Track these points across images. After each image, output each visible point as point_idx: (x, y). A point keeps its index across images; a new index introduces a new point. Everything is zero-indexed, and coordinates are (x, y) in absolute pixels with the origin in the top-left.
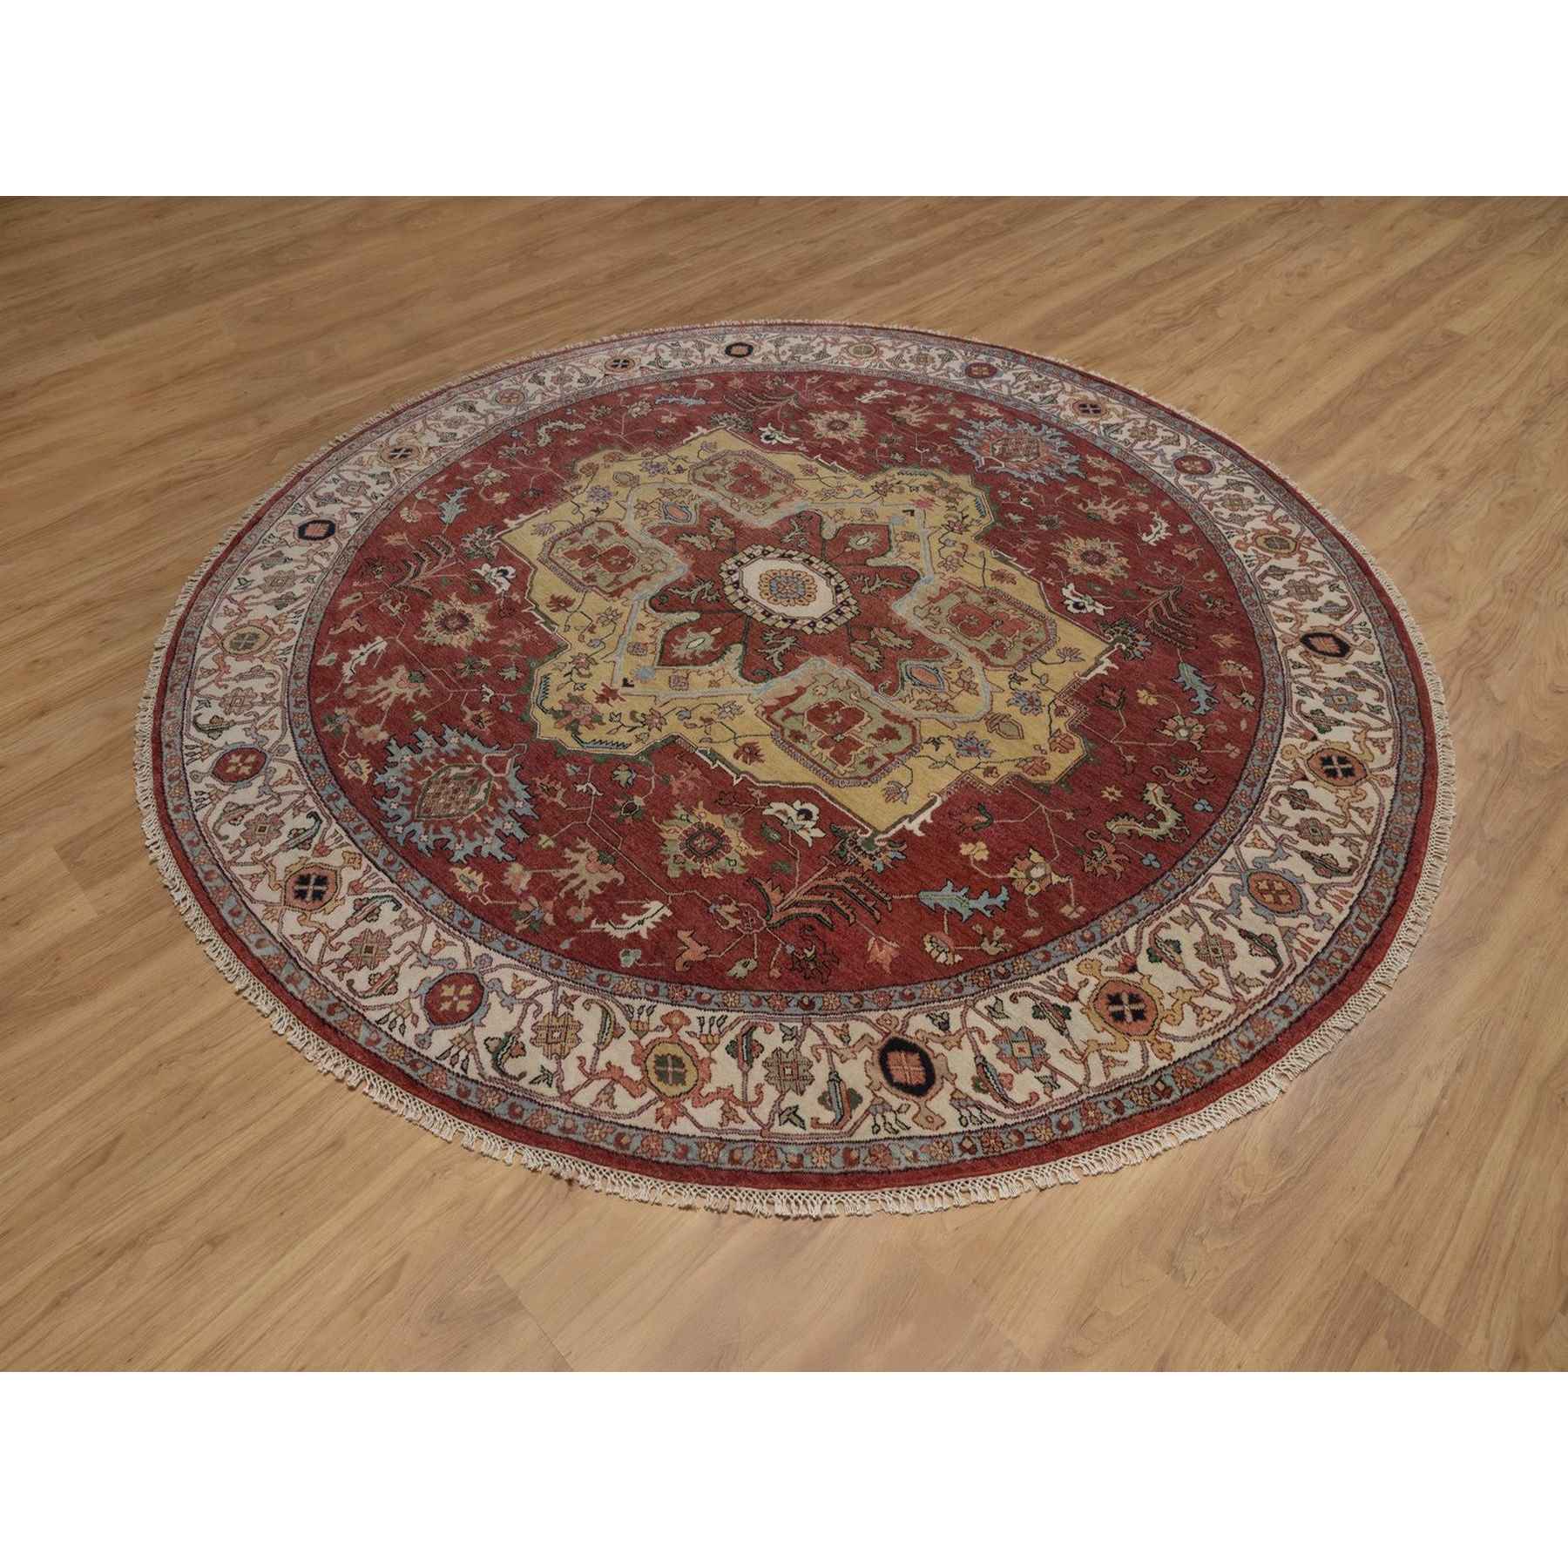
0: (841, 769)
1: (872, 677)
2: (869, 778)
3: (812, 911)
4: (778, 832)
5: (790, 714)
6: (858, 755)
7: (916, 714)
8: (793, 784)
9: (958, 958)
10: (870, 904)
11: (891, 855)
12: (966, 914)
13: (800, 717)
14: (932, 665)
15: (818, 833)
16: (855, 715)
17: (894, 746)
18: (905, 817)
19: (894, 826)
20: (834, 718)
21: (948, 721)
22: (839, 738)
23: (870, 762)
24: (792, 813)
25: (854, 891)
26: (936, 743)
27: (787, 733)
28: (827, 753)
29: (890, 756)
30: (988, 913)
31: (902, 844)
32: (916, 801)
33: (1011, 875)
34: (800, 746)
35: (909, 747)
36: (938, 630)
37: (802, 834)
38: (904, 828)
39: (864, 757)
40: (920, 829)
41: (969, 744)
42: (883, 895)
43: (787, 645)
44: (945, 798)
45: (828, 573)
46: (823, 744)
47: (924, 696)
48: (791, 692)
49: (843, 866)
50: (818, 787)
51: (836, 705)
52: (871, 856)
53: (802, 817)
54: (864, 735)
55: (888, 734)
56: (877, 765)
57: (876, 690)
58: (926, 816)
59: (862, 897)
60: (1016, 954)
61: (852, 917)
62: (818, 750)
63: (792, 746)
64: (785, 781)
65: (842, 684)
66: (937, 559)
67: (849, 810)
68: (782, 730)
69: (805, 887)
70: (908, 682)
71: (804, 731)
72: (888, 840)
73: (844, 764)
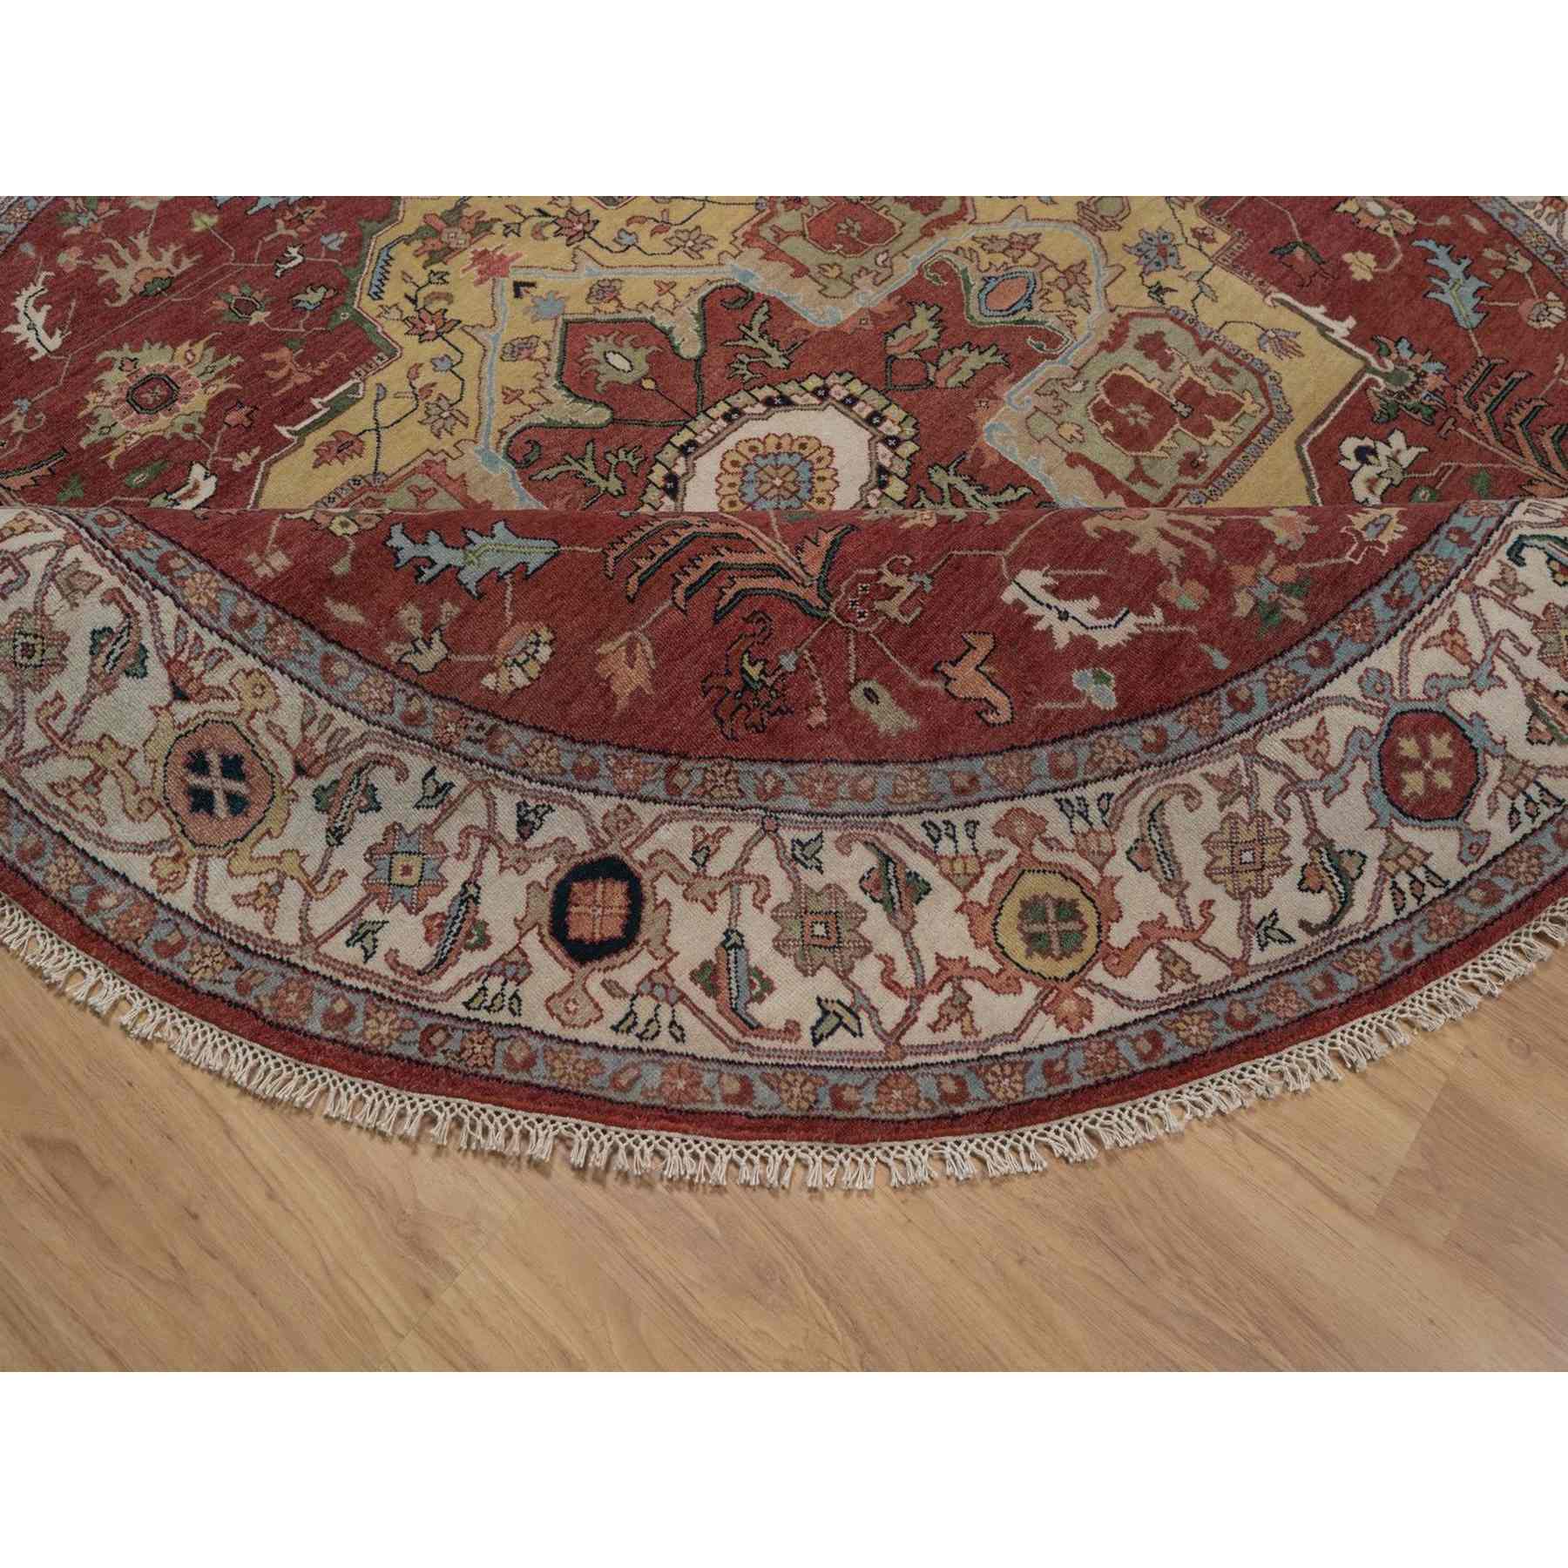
0: (1249, 406)
1: (1017, 362)
2: (1259, 375)
3: (1548, 445)
4: (1415, 490)
5: (1138, 474)
6: (1213, 385)
7: (1098, 310)
8: (1306, 470)
9: (1551, 296)
10: (1503, 383)
11: (1406, 354)
12: (1474, 284)
13: (1144, 462)
14: (977, 284)
15: (1397, 440)
16: (1120, 387)
17: (1177, 339)
18: (1324, 335)
19: (1349, 351)
20: (1135, 415)
21: (1108, 274)
22: (1180, 408)
23: (1224, 373)
24: (1368, 472)
25: (1488, 399)
26: (1158, 291)
27: (1189, 480)
28: (1219, 425)
29: (1203, 347)
30: (1465, 263)
31: (1379, 342)
32: (1287, 321)
33: (1391, 234)
34: (1215, 459)
35: (1179, 323)
36: (886, 272)
37: (1407, 457)
38: (1347, 338)
39: (1215, 378)
40: (1342, 319)
41: (1152, 254)
42: (1482, 368)
43: (952, 479)
44: (1272, 288)
45: (727, 417)
46: (1205, 430)
47: (1056, 295)
48: (1083, 473)
49: (1450, 410)
50: (1302, 438)
51: (1101, 413)
52: (1418, 375)
53: (1371, 458)
54: (1168, 377)
55: (1153, 346)
56: (1225, 362)
57: (1054, 357)
58: (1317, 313)
59: (1496, 392)
60: (1515, 240)
61: (1534, 403)
62: (1216, 436)
63: (1217, 473)
64: (1303, 482)
65: (1047, 403)
66: (680, 257)
67: (1338, 399)
68: (1184, 486)
69: (1506, 454)
70: (1023, 314)
71: (1179, 455)
72: (1378, 356)
73: (1239, 405)
